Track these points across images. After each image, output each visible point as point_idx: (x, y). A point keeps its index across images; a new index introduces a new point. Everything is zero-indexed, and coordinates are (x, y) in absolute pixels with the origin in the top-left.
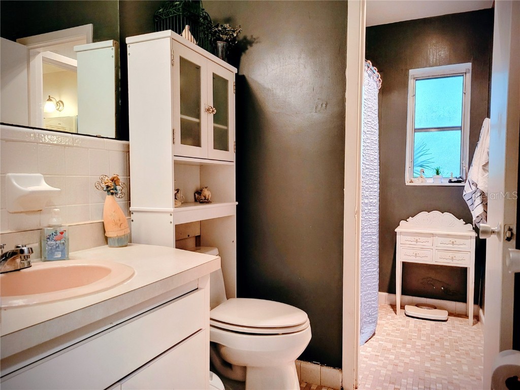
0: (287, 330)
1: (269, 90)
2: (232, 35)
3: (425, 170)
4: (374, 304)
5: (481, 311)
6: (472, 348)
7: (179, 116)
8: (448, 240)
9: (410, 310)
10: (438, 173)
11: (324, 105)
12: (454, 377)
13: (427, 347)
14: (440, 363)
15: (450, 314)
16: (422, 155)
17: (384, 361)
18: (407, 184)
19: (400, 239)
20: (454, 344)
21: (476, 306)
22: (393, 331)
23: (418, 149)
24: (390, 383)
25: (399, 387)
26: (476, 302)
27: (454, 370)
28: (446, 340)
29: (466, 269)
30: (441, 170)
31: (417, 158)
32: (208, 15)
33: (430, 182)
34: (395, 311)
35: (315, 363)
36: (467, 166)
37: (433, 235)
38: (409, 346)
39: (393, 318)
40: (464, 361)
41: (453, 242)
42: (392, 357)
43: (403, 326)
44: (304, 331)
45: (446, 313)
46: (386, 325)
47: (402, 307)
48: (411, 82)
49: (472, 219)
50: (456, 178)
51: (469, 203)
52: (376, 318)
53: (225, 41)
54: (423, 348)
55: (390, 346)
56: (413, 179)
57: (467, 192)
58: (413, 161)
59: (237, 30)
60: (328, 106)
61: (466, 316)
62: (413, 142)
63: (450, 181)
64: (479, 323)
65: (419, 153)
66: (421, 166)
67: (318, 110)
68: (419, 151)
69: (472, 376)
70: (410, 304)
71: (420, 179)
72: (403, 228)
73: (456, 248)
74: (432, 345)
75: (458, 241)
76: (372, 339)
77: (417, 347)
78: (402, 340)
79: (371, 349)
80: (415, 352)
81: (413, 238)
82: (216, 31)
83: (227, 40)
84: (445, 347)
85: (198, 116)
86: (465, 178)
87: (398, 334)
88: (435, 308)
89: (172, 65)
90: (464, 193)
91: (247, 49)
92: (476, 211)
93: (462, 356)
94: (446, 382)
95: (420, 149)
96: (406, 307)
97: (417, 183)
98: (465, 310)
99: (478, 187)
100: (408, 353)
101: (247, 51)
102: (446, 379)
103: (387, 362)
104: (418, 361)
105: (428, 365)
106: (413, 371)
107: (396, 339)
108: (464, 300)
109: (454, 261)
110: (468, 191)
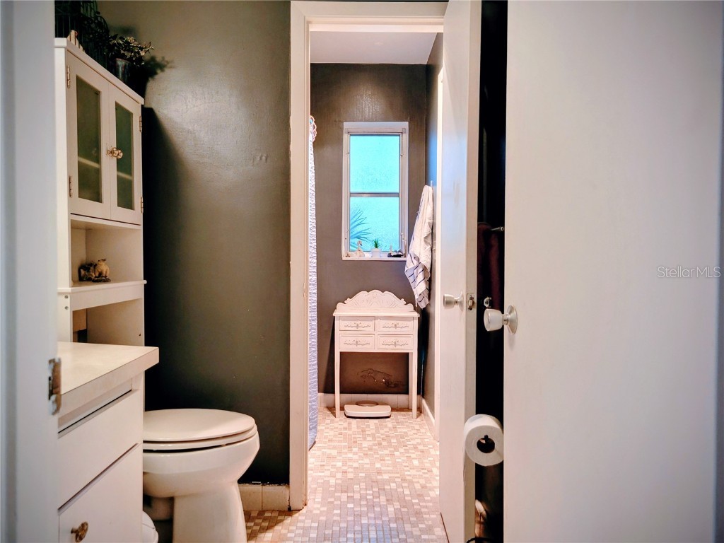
0: (233, 439)
1: (189, 131)
2: (139, 53)
3: (363, 243)
4: (314, 405)
5: (424, 401)
6: (419, 441)
7: (76, 158)
8: (390, 323)
9: (351, 410)
10: (376, 246)
11: (264, 158)
12: (406, 473)
13: (374, 447)
14: (390, 462)
15: (393, 410)
16: (358, 225)
17: (332, 470)
18: (344, 258)
19: (338, 325)
20: (401, 440)
21: (420, 397)
22: (335, 436)
23: (354, 217)
24: (342, 492)
25: (352, 494)
26: (418, 393)
27: (405, 466)
28: (393, 437)
29: (407, 354)
30: (379, 242)
31: (353, 228)
32: (104, 21)
33: (367, 257)
34: (334, 414)
35: (254, 484)
36: (406, 238)
37: (375, 318)
38: (355, 450)
39: (332, 421)
40: (413, 456)
41: (395, 325)
42: (339, 464)
43: (345, 429)
44: (251, 439)
45: (389, 408)
46: (326, 431)
47: (342, 408)
48: (345, 136)
49: (414, 296)
50: (396, 251)
51: (411, 280)
52: (316, 422)
53: (128, 60)
54: (370, 449)
55: (334, 452)
56: (350, 253)
57: (409, 268)
58: (349, 231)
59: (146, 48)
60: (268, 160)
61: (409, 409)
62: (349, 209)
63: (390, 256)
64: (422, 415)
65: (356, 221)
66: (358, 237)
67: (255, 163)
68: (355, 219)
69: (423, 469)
70: (350, 403)
71: (358, 252)
72: (341, 311)
73: (398, 331)
74: (380, 444)
75: (401, 323)
76: (313, 448)
77: (364, 449)
78: (346, 444)
79: (314, 460)
80: (362, 454)
81: (353, 322)
82: (114, 44)
83: (130, 60)
84: (393, 444)
85: (98, 160)
86: (404, 252)
87: (342, 439)
88: (377, 404)
89: (68, 86)
90: (406, 269)
91: (156, 73)
92: (419, 288)
93: (410, 451)
94: (399, 480)
95: (356, 217)
96: (346, 407)
97: (355, 257)
98: (406, 403)
99: (420, 261)
100: (356, 457)
101: (156, 77)
102: (399, 477)
103: (335, 470)
104: (367, 464)
105: (378, 465)
106: (363, 475)
107: (339, 444)
108: (406, 391)
109: (398, 347)
110: (410, 265)
